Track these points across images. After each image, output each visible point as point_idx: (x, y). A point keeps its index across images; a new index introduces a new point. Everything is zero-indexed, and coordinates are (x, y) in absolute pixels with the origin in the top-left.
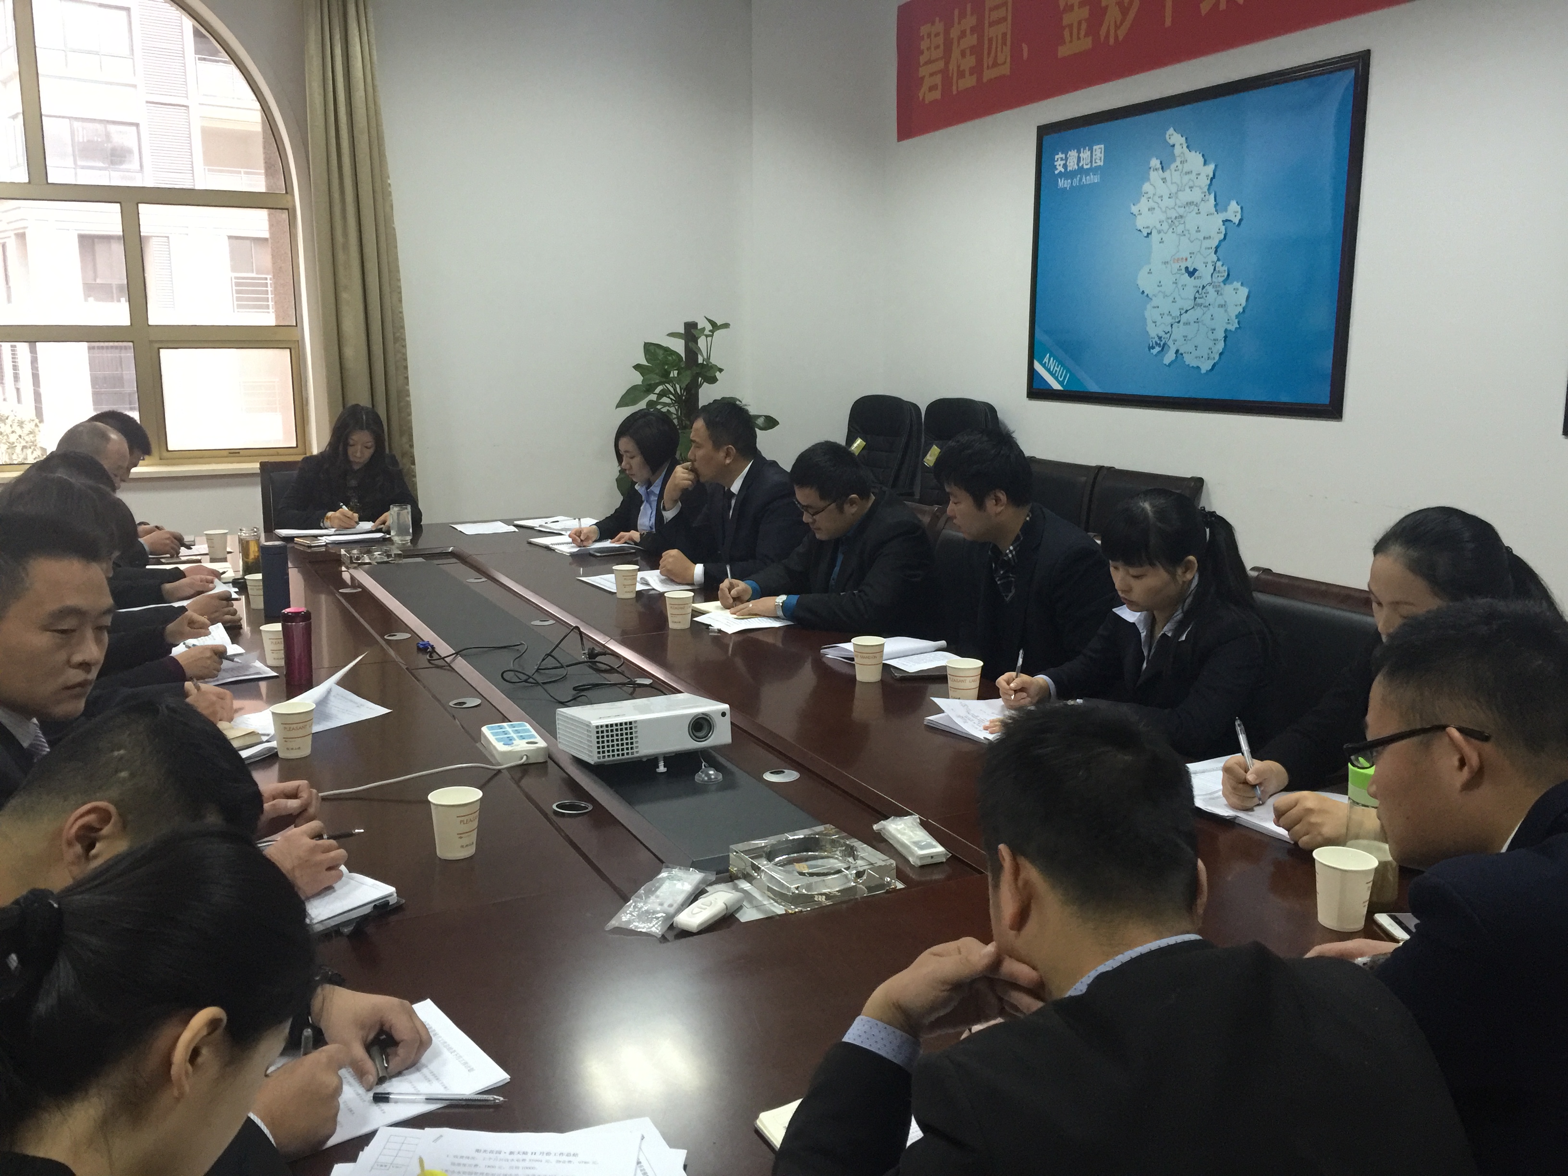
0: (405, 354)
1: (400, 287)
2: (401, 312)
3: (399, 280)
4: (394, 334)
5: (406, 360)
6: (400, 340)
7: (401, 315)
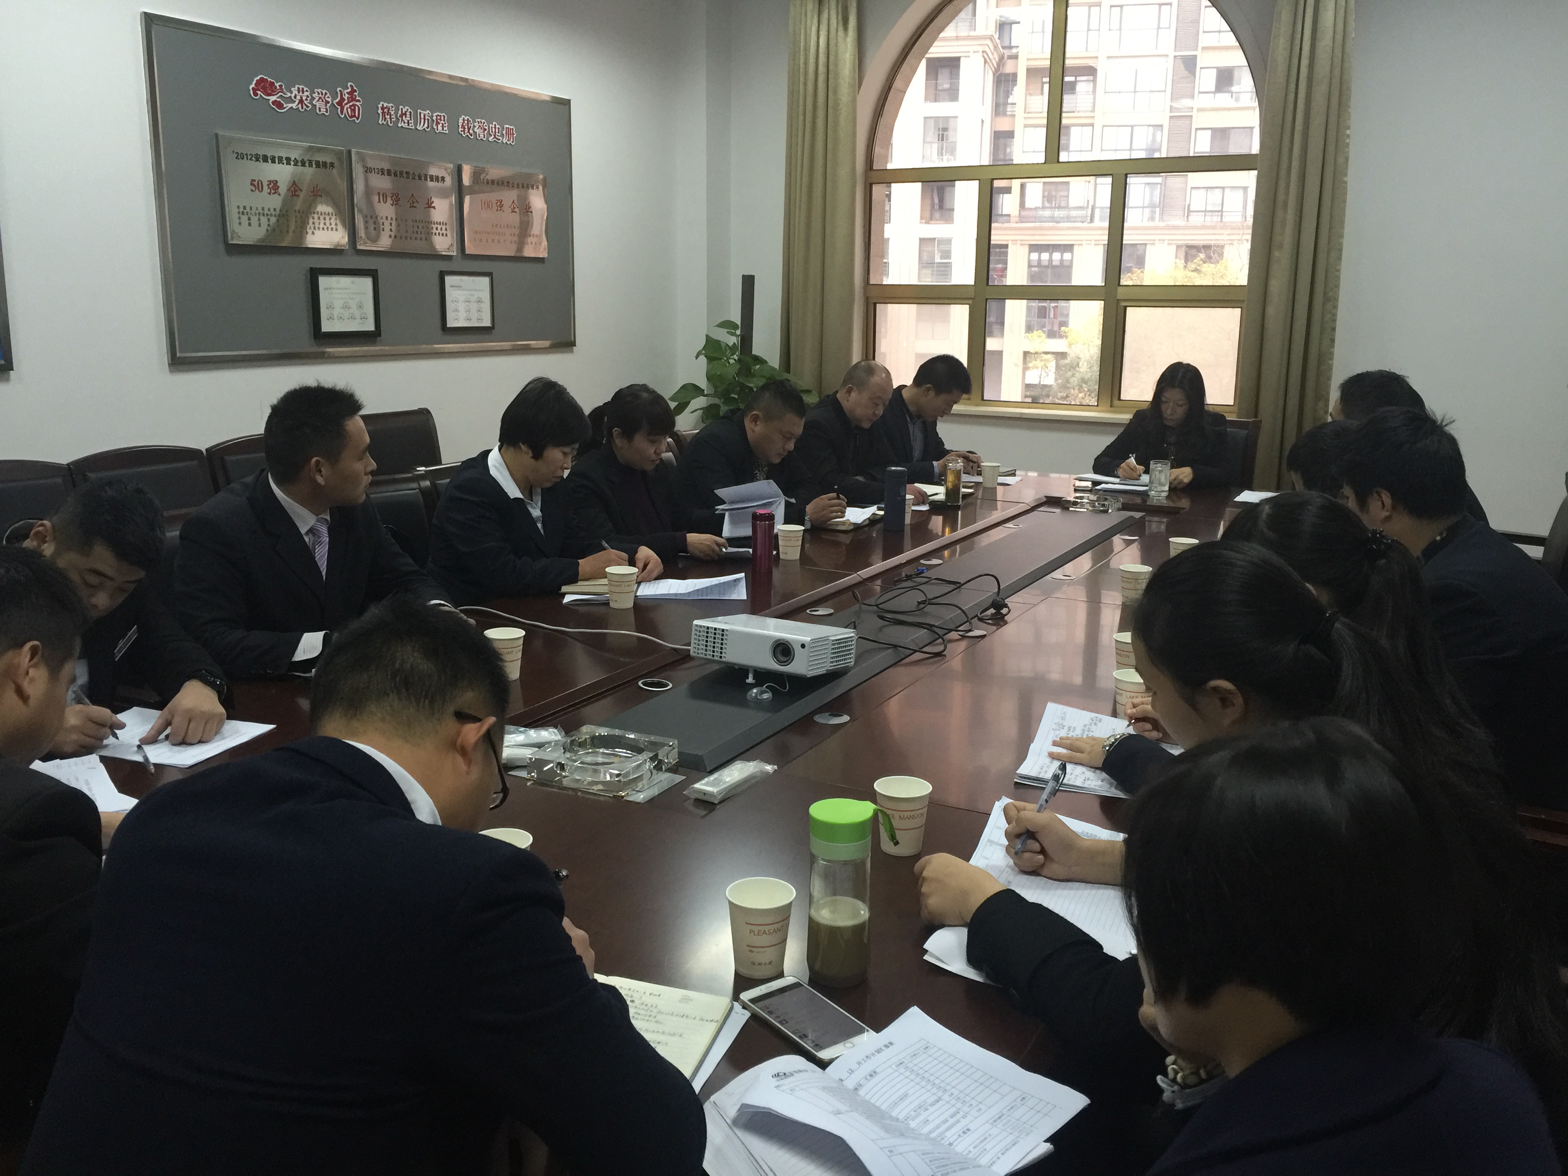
0: (1335, 315)
1: (1341, 244)
2: (1339, 271)
3: (1342, 236)
4: (1325, 293)
5: (1334, 321)
6: (1331, 300)
7: (1337, 273)
